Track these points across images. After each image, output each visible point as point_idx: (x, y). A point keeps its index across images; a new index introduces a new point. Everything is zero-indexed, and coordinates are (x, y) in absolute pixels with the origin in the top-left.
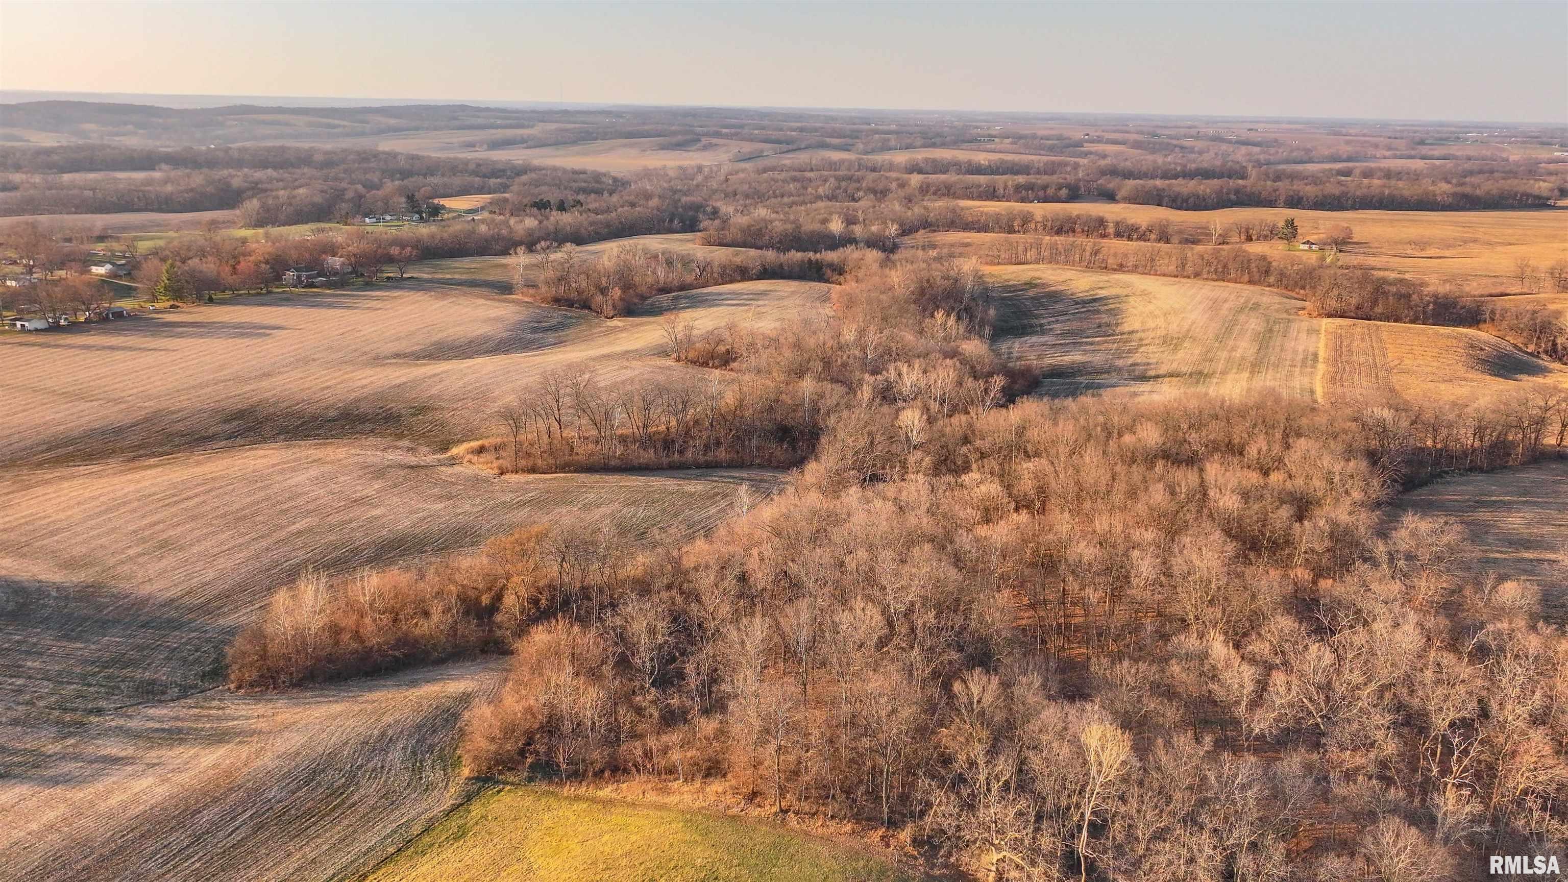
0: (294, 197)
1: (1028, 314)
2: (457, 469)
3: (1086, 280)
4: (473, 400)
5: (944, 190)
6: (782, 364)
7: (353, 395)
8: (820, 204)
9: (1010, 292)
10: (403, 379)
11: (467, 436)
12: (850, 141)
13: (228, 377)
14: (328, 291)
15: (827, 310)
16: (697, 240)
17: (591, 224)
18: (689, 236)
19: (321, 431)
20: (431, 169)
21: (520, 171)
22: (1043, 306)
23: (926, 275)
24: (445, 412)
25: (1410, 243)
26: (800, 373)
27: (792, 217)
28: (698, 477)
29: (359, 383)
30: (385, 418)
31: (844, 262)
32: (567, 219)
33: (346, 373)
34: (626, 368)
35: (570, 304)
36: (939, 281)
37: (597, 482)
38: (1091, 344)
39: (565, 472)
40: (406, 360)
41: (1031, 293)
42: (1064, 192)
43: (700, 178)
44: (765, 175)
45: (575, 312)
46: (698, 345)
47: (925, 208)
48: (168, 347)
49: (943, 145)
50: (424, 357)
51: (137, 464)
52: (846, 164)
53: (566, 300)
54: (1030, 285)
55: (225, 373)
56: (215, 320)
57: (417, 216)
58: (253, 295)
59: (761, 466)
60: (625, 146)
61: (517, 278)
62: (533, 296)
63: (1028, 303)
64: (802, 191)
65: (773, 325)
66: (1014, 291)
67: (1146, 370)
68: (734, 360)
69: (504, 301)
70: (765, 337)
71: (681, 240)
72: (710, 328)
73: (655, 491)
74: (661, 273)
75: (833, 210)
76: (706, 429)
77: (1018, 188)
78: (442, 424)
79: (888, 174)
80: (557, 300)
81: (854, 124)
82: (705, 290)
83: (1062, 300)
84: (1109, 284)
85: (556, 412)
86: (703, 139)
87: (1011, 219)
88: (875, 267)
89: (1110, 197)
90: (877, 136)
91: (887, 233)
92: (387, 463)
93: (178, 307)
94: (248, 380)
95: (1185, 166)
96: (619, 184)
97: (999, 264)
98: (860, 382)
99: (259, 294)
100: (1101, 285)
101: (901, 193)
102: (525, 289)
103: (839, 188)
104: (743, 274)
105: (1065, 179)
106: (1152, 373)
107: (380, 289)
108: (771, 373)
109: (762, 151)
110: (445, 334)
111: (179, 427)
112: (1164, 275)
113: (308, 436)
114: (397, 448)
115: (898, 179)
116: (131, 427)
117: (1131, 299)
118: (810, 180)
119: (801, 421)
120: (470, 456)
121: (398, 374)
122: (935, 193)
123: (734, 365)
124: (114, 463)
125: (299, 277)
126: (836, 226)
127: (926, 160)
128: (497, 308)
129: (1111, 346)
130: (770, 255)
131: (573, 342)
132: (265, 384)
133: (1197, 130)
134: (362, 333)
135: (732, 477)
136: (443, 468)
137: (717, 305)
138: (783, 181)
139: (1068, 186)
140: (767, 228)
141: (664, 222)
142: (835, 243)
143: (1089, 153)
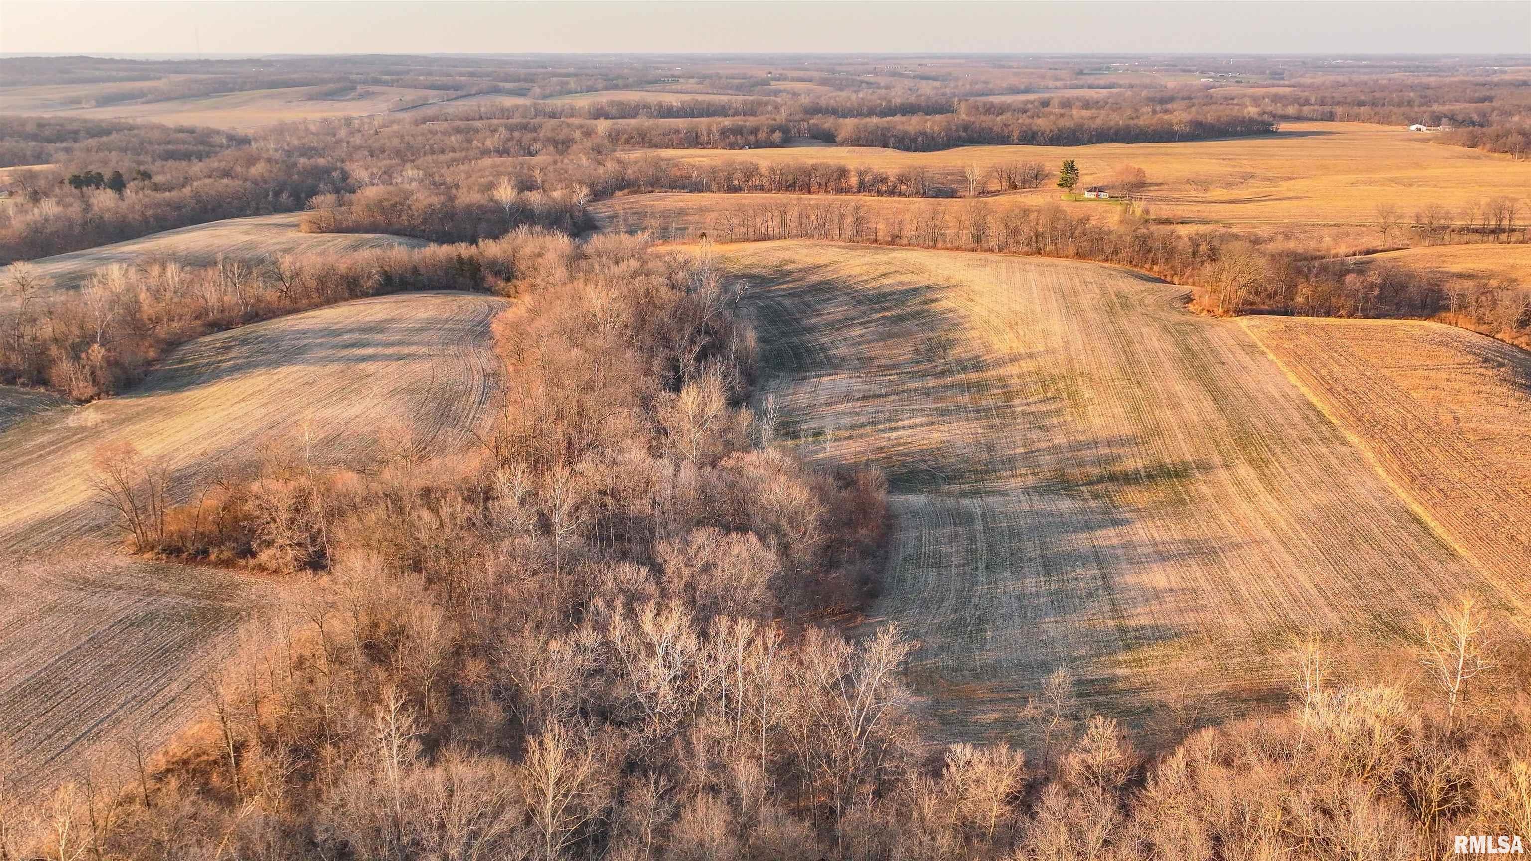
1: (795, 326)
3: (860, 261)
5: (638, 138)
8: (487, 162)
12: (525, 85)
16: (303, 227)
22: (811, 309)
25: (1188, 182)
31: (514, 257)
42: (777, 135)
43: (344, 132)
44: (423, 126)
45: (12, 395)
47: (620, 162)
49: (627, 87)
52: (521, 110)
60: (266, 97)
64: (465, 145)
71: (279, 226)
75: (502, 169)
77: (724, 132)
79: (570, 120)
81: (532, 66)
86: (359, 87)
87: (729, 172)
89: (828, 138)
90: (554, 79)
91: (575, 200)
97: (733, 240)
101: (588, 144)
103: (511, 139)
105: (772, 120)
109: (426, 99)
112: (958, 249)
115: (581, 126)
118: (477, 131)
122: (627, 142)
126: (506, 194)
127: (612, 103)
133: (872, 67)
138: (444, 133)
139: (779, 125)
142: (502, 223)
143: (781, 91)
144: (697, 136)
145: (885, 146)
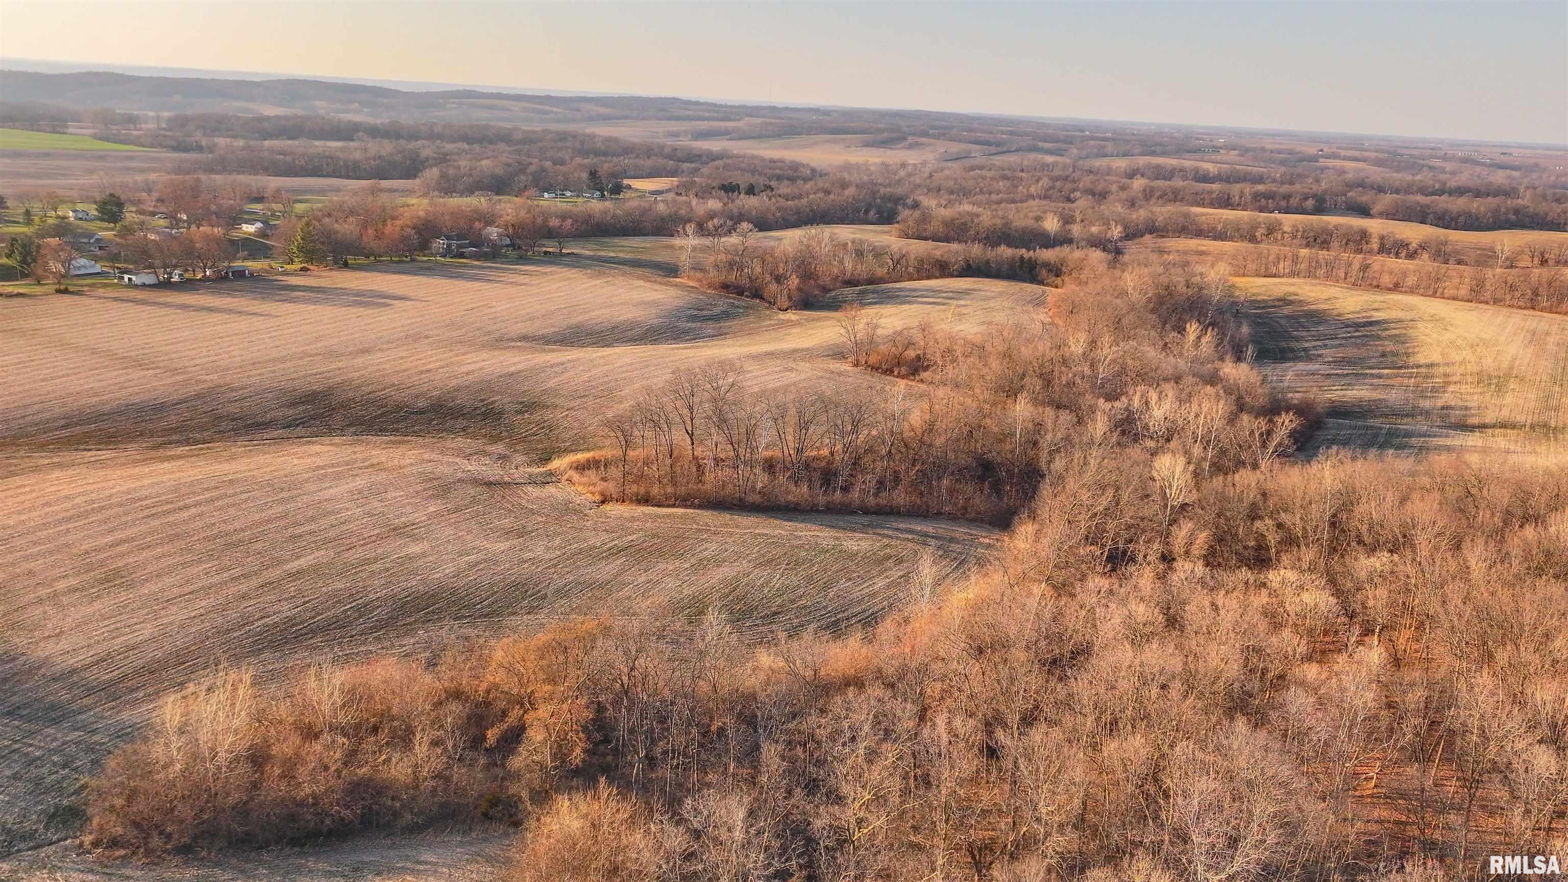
0: (475, 168)
1: (1285, 335)
2: (551, 489)
3: (1355, 299)
4: (596, 397)
5: (1172, 197)
6: (988, 378)
7: (454, 383)
8: (1032, 203)
9: (1259, 308)
10: (520, 367)
11: (579, 444)
12: (1063, 146)
13: (319, 351)
14: (476, 263)
15: (1042, 315)
16: (893, 232)
17: (780, 209)
18: (886, 228)
19: (402, 425)
20: (628, 150)
21: (713, 157)
22: (1303, 327)
23: (1164, 280)
24: (557, 412)
26: (1011, 391)
27: (1000, 213)
28: (864, 528)
29: (465, 369)
30: (484, 414)
31: (1063, 262)
32: (751, 203)
33: (457, 356)
34: (792, 370)
35: (740, 291)
36: (1181, 288)
37: (726, 525)
38: (1380, 377)
39: (686, 507)
40: (533, 344)
41: (1286, 310)
42: (1310, 203)
43: (902, 173)
44: (972, 173)
45: (743, 301)
46: (883, 348)
47: (1151, 212)
48: (272, 312)
49: (1164, 154)
50: (555, 342)
51: (161, 452)
52: (1060, 166)
53: (736, 287)
54: (1284, 301)
55: (319, 345)
56: (339, 286)
57: (598, 193)
58: (395, 262)
59: (952, 518)
60: (829, 141)
61: (684, 259)
62: (700, 280)
63: (1283, 322)
64: (1012, 189)
65: (976, 329)
66: (1264, 308)
67: (1465, 416)
68: (926, 369)
69: (666, 284)
70: (967, 342)
71: (876, 232)
72: (899, 329)
73: (802, 546)
74: (848, 265)
75: (1047, 209)
76: (882, 458)
77: (1256, 196)
78: (550, 427)
79: (1107, 178)
80: (725, 287)
81: (1068, 131)
82: (898, 285)
83: (1326, 321)
84: (1385, 305)
85: (689, 422)
86: (910, 138)
87: (1255, 227)
88: (1102, 268)
89: (1364, 211)
90: (1092, 142)
91: (1109, 235)
92: (459, 475)
93: (308, 270)
94: (339, 355)
95: (1445, 183)
96: (815, 174)
97: (1244, 275)
98: (1092, 410)
99: (400, 262)
100: (1376, 305)
101: (1124, 195)
102: (692, 273)
103: (1053, 188)
104: (943, 269)
105: (1311, 189)
106: (1475, 421)
107: (531, 264)
108: (972, 388)
109: (970, 152)
110: (587, 317)
111: (234, 409)
112: (1454, 299)
113: (386, 430)
114: (485, 453)
115: (1118, 183)
116: (177, 404)
117: (1420, 325)
118: (1021, 180)
119: (1009, 456)
120: (571, 473)
121: (516, 360)
122: (1161, 198)
123: (925, 375)
124: (133, 450)
125: (449, 246)
126: (1051, 224)
127: (1148, 166)
128: (656, 290)
129: (1406, 381)
130: (976, 250)
131: (735, 335)
132: (359, 361)
133: (1444, 152)
134: (493, 310)
135: (911, 532)
136: (530, 488)
137: (909, 303)
138: (992, 179)
139: (1314, 196)
140: (973, 222)
141: (859, 212)
142: (1049, 242)
143: (1328, 168)
144: (1228, 198)
145: (1422, 222)
